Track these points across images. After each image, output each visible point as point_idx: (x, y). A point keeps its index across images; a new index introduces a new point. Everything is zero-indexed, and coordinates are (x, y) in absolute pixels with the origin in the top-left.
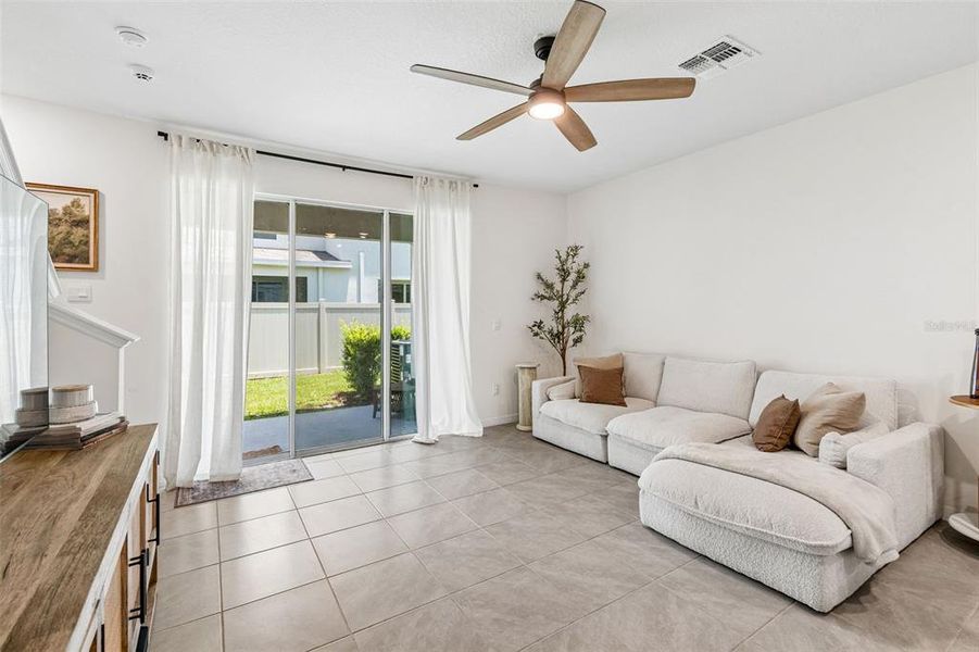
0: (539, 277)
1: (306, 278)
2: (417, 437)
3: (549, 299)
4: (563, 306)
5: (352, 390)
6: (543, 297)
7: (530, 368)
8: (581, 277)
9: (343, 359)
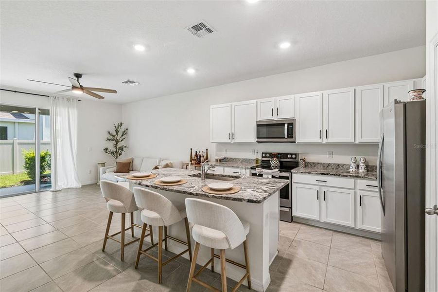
0: (109, 133)
1: (7, 127)
2: (51, 190)
3: (112, 140)
4: (117, 142)
5: (29, 179)
6: (109, 140)
7: (102, 164)
8: (124, 133)
9: (25, 166)
